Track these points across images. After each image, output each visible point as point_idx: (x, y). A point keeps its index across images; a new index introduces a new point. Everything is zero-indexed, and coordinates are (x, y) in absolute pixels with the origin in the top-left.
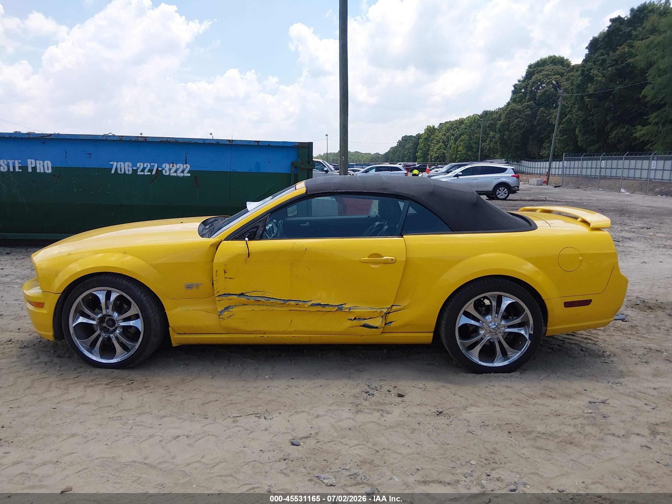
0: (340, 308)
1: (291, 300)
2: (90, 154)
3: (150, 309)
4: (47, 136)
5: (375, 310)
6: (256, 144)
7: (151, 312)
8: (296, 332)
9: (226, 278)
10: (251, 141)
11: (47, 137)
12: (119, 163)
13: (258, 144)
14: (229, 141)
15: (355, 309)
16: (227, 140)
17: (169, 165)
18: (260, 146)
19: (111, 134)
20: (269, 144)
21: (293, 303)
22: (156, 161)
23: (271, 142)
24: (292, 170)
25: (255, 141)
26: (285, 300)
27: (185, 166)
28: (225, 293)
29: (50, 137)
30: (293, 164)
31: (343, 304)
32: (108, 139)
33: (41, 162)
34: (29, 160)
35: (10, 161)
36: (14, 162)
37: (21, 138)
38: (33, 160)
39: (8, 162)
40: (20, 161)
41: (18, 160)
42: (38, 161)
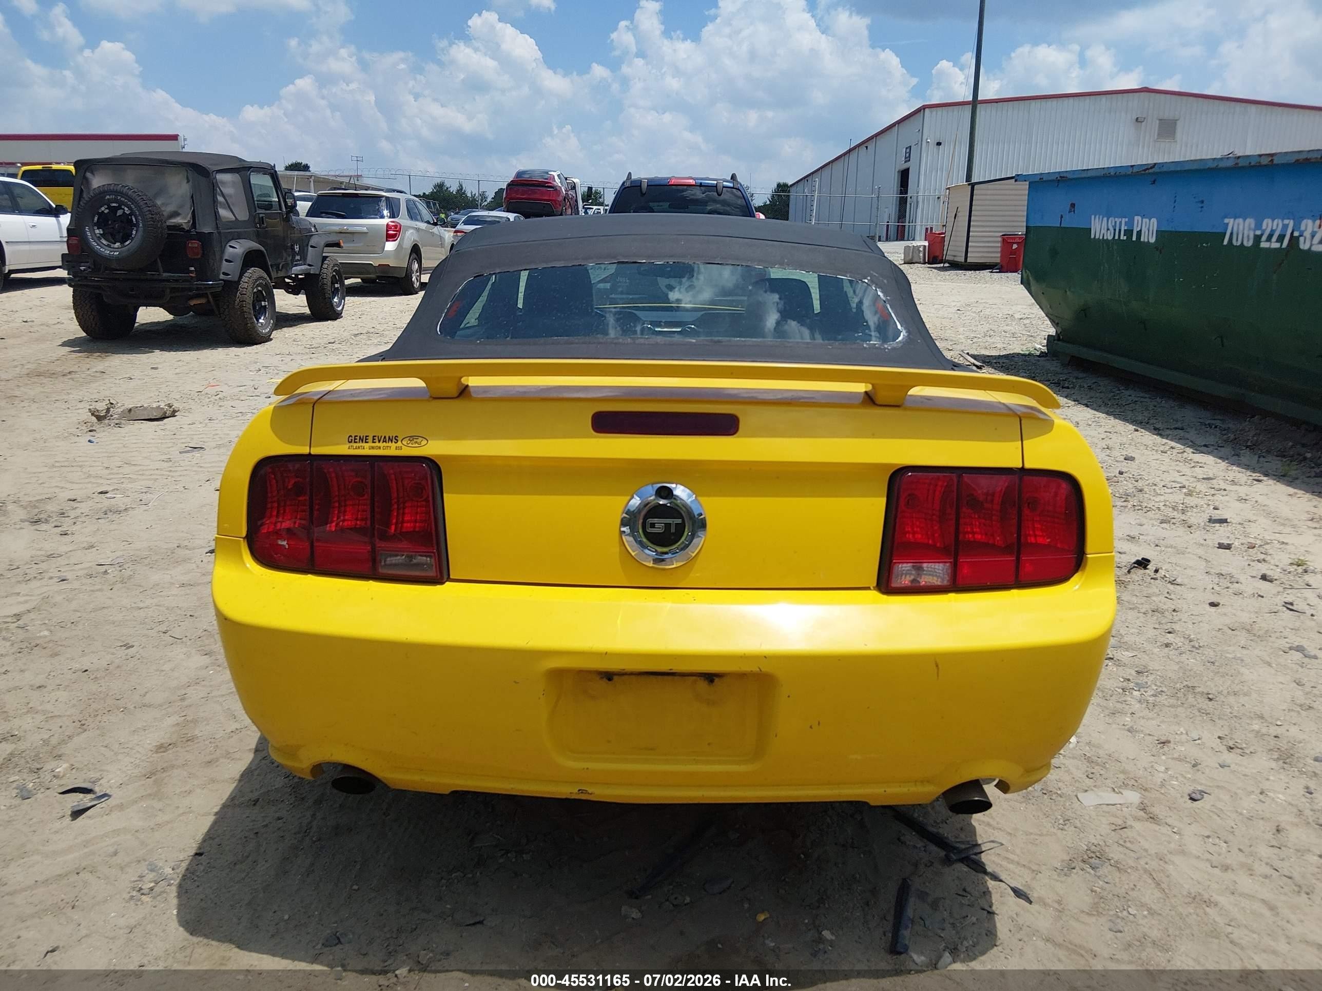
2: (1203, 202)
12: (1237, 221)
22: (1292, 214)
32: (1220, 165)
33: (1147, 220)
34: (1136, 218)
35: (1118, 220)
36: (1121, 223)
37: (1126, 176)
38: (1140, 218)
39: (1116, 222)
40: (1127, 220)
41: (1125, 218)
42: (1144, 220)
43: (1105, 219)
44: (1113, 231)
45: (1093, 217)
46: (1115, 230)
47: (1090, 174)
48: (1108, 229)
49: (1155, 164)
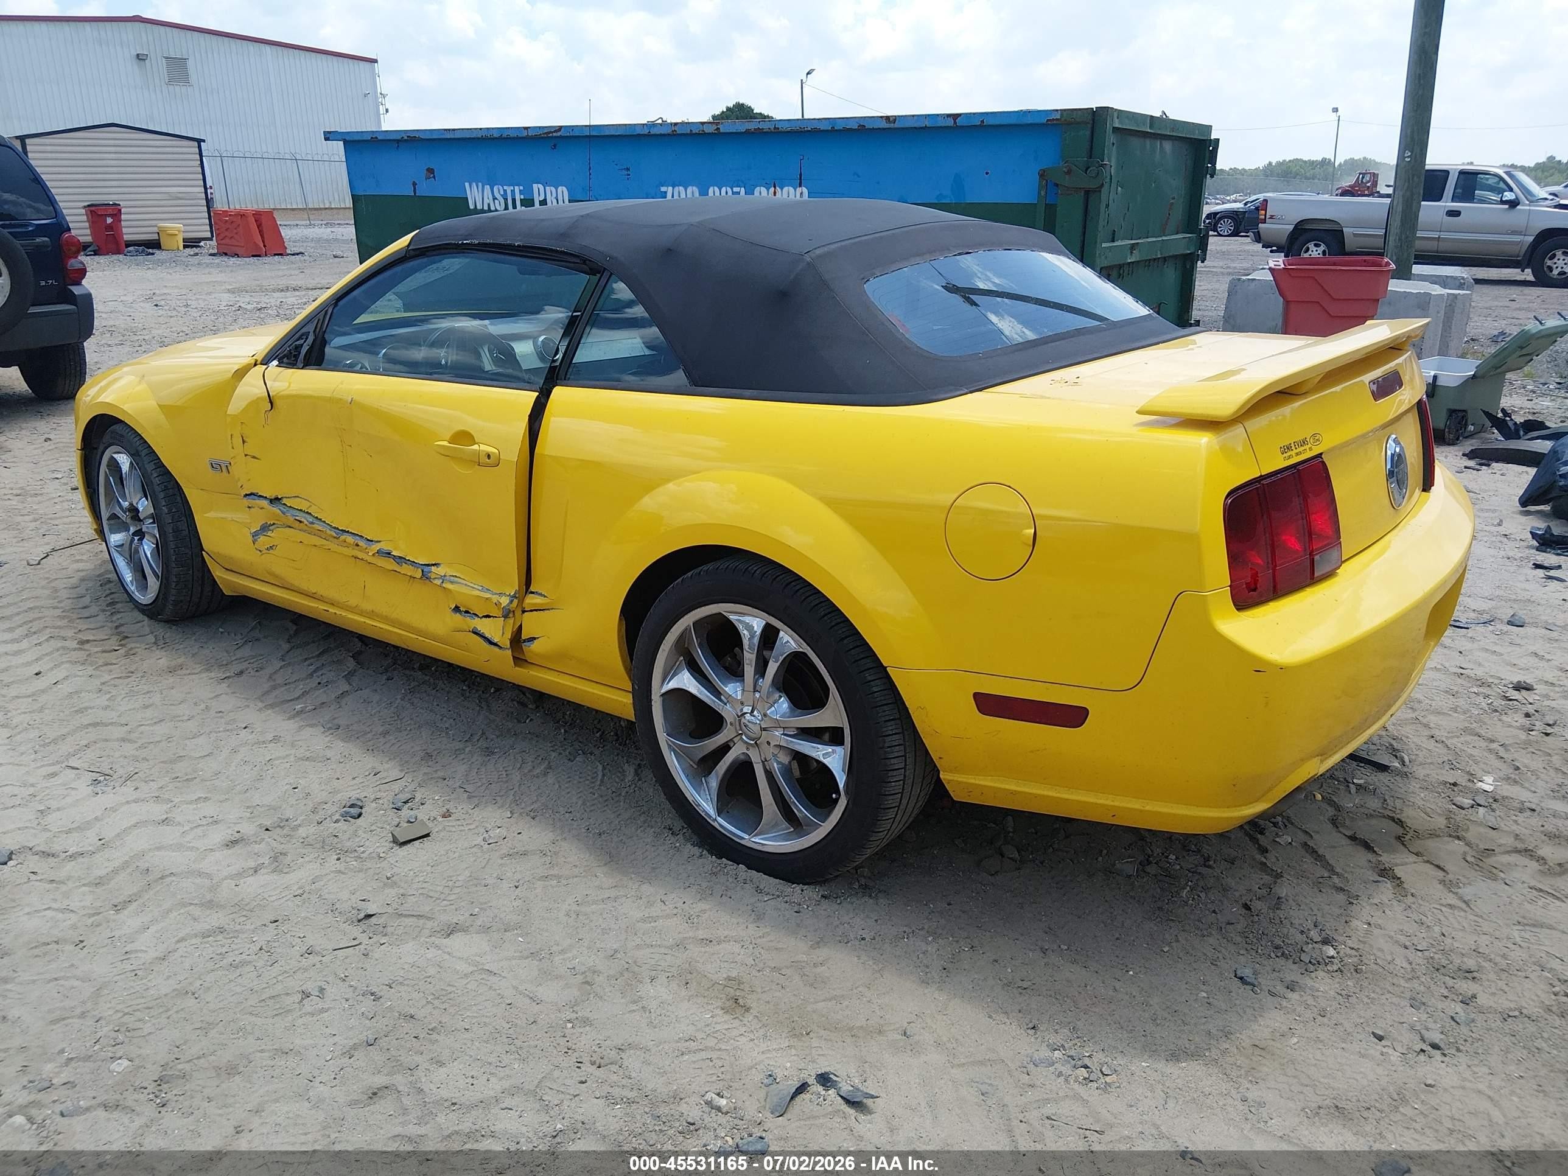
0: (425, 572)
1: (348, 532)
2: (628, 169)
3: (164, 503)
4: (555, 131)
5: (488, 595)
6: (950, 122)
7: (166, 511)
8: (372, 615)
9: (246, 455)
10: (938, 115)
11: (554, 134)
12: (676, 189)
13: (955, 122)
14: (888, 118)
15: (452, 582)
16: (881, 117)
17: (768, 190)
18: (962, 127)
19: (660, 121)
20: (982, 122)
21: (350, 539)
22: (743, 182)
23: (987, 113)
24: (1039, 193)
25: (949, 116)
26: (338, 529)
27: (799, 190)
28: (254, 491)
29: (559, 134)
30: (1042, 175)
31: (433, 565)
32: (654, 131)
33: (553, 189)
34: (535, 186)
35: (509, 189)
36: (513, 192)
37: (518, 138)
38: (541, 186)
39: (505, 191)
40: (522, 188)
41: (519, 185)
42: (548, 188)
43: (487, 187)
44: (502, 201)
45: (467, 184)
46: (506, 200)
47: (457, 135)
48: (495, 199)
49: (561, 127)
